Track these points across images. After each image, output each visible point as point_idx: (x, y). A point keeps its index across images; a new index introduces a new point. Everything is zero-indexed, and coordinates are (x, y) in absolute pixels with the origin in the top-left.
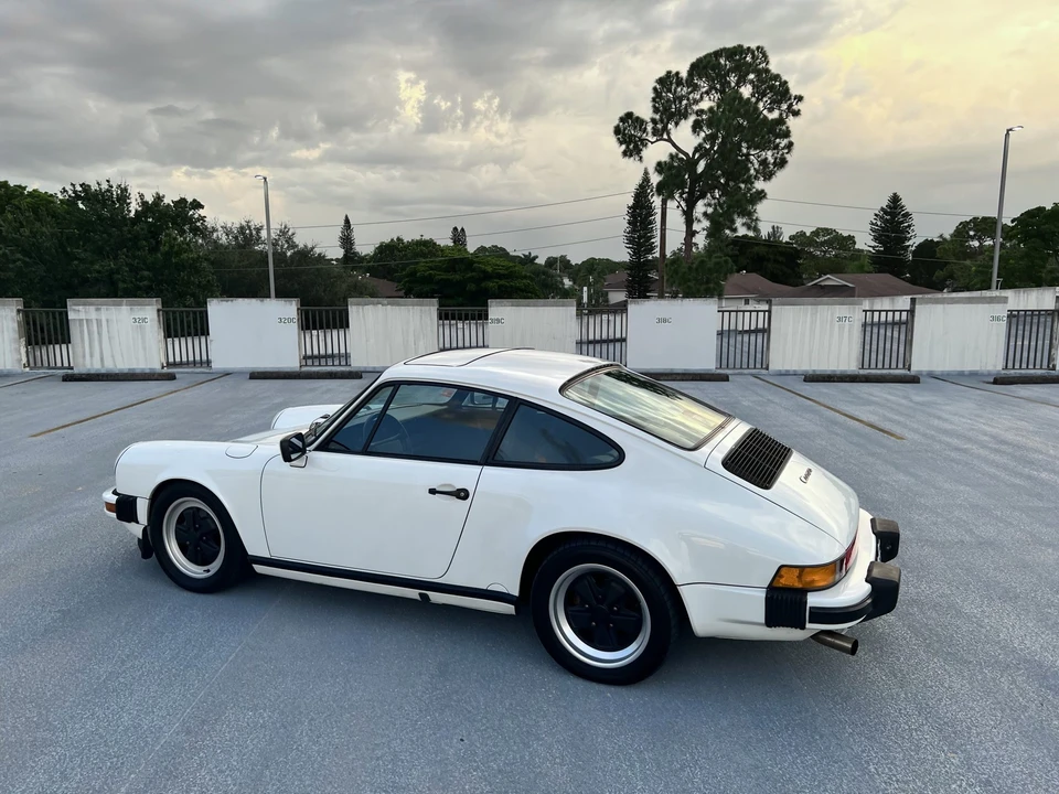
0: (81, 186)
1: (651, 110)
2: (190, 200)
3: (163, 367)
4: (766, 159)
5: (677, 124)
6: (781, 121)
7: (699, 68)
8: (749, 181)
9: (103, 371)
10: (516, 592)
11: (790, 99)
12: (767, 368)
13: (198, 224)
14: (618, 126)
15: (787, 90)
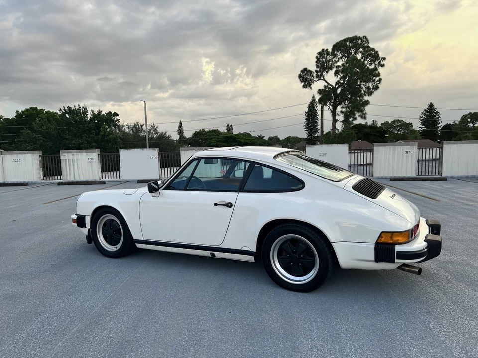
0: (67, 108)
1: (315, 66)
2: (113, 112)
3: (100, 179)
4: (369, 86)
5: (327, 72)
6: (376, 69)
7: (337, 47)
8: (361, 96)
9: (75, 181)
10: (255, 250)
11: (379, 59)
12: (373, 176)
13: (116, 123)
14: (300, 74)
15: (378, 55)
